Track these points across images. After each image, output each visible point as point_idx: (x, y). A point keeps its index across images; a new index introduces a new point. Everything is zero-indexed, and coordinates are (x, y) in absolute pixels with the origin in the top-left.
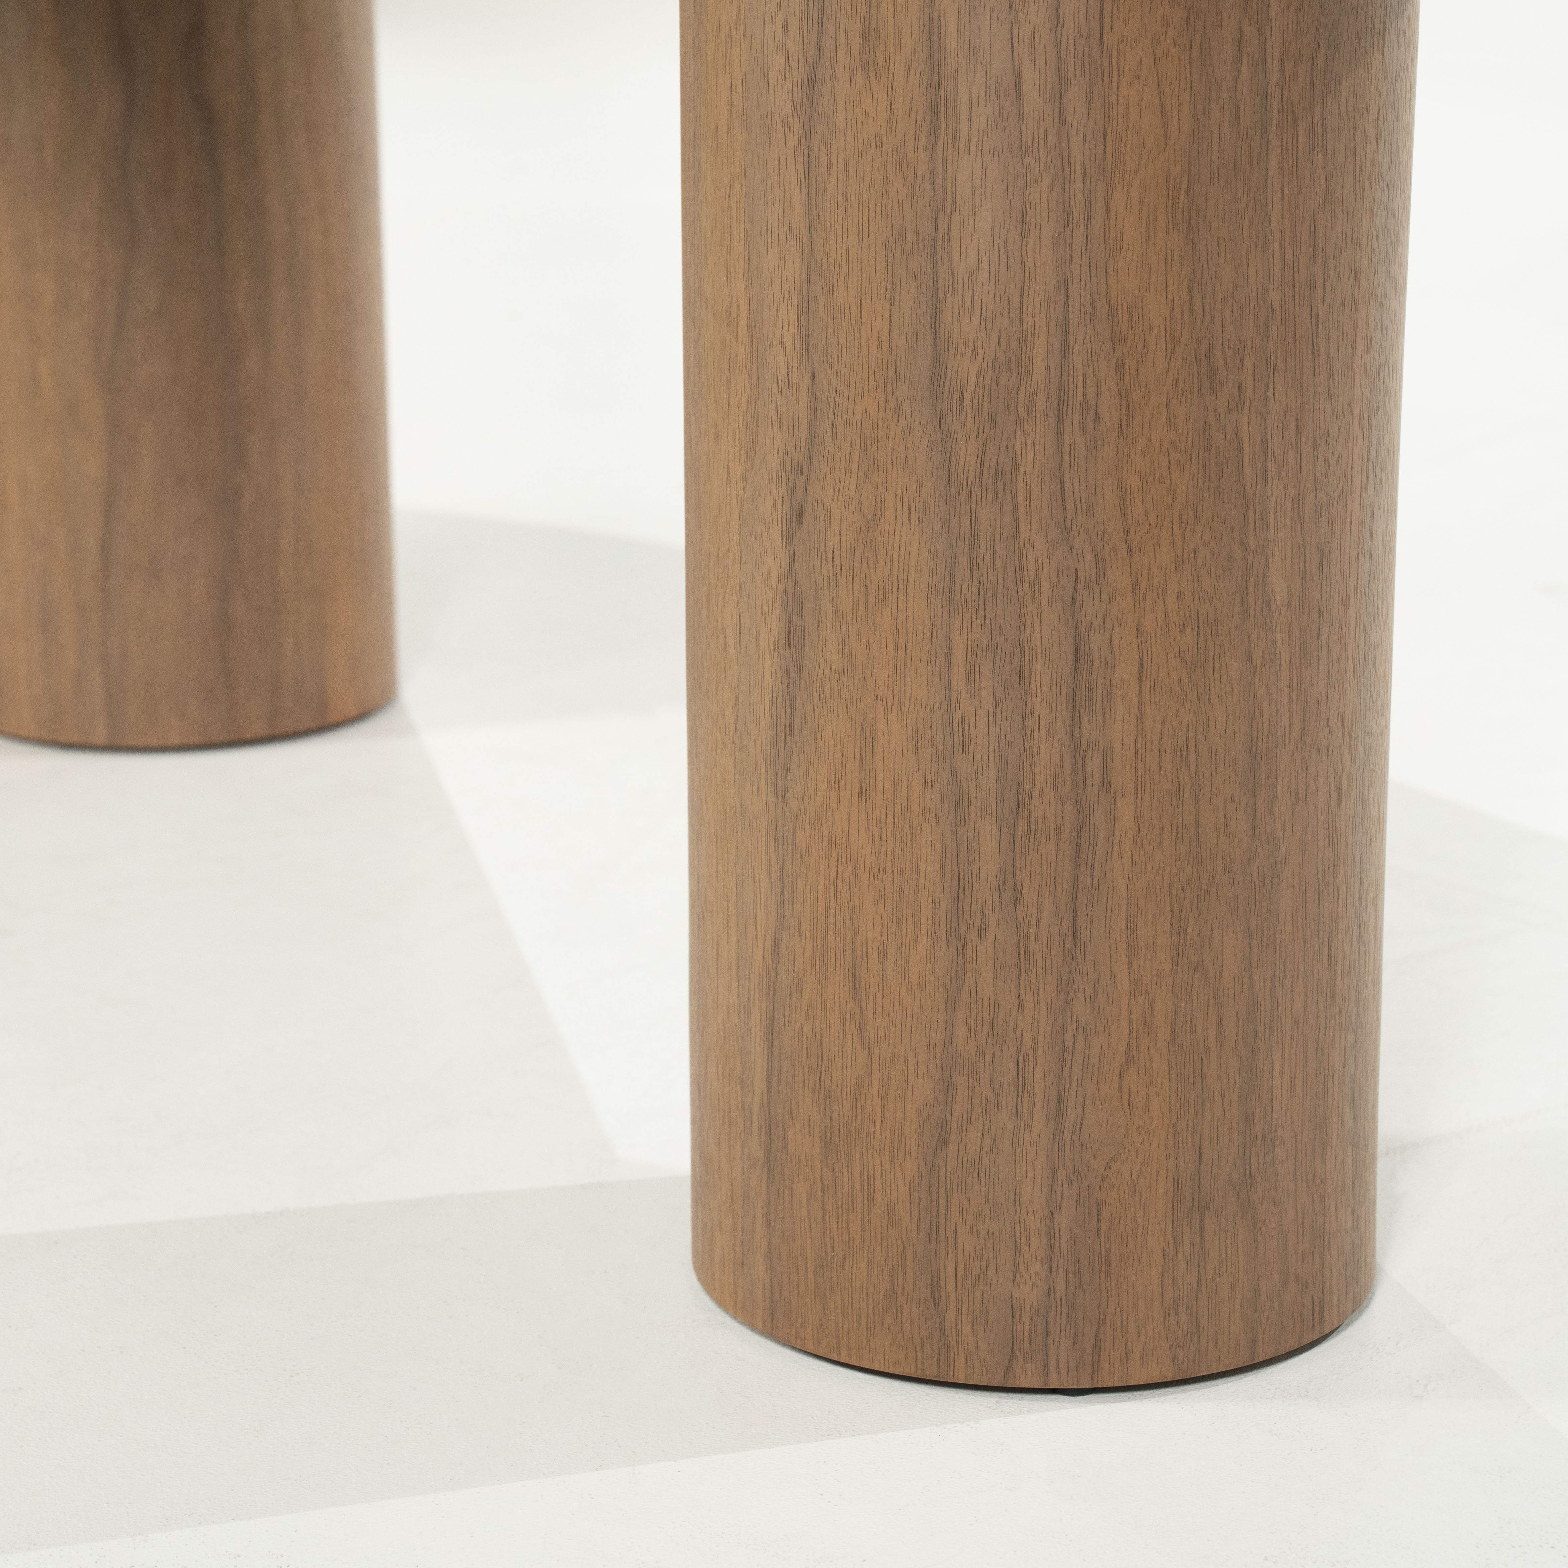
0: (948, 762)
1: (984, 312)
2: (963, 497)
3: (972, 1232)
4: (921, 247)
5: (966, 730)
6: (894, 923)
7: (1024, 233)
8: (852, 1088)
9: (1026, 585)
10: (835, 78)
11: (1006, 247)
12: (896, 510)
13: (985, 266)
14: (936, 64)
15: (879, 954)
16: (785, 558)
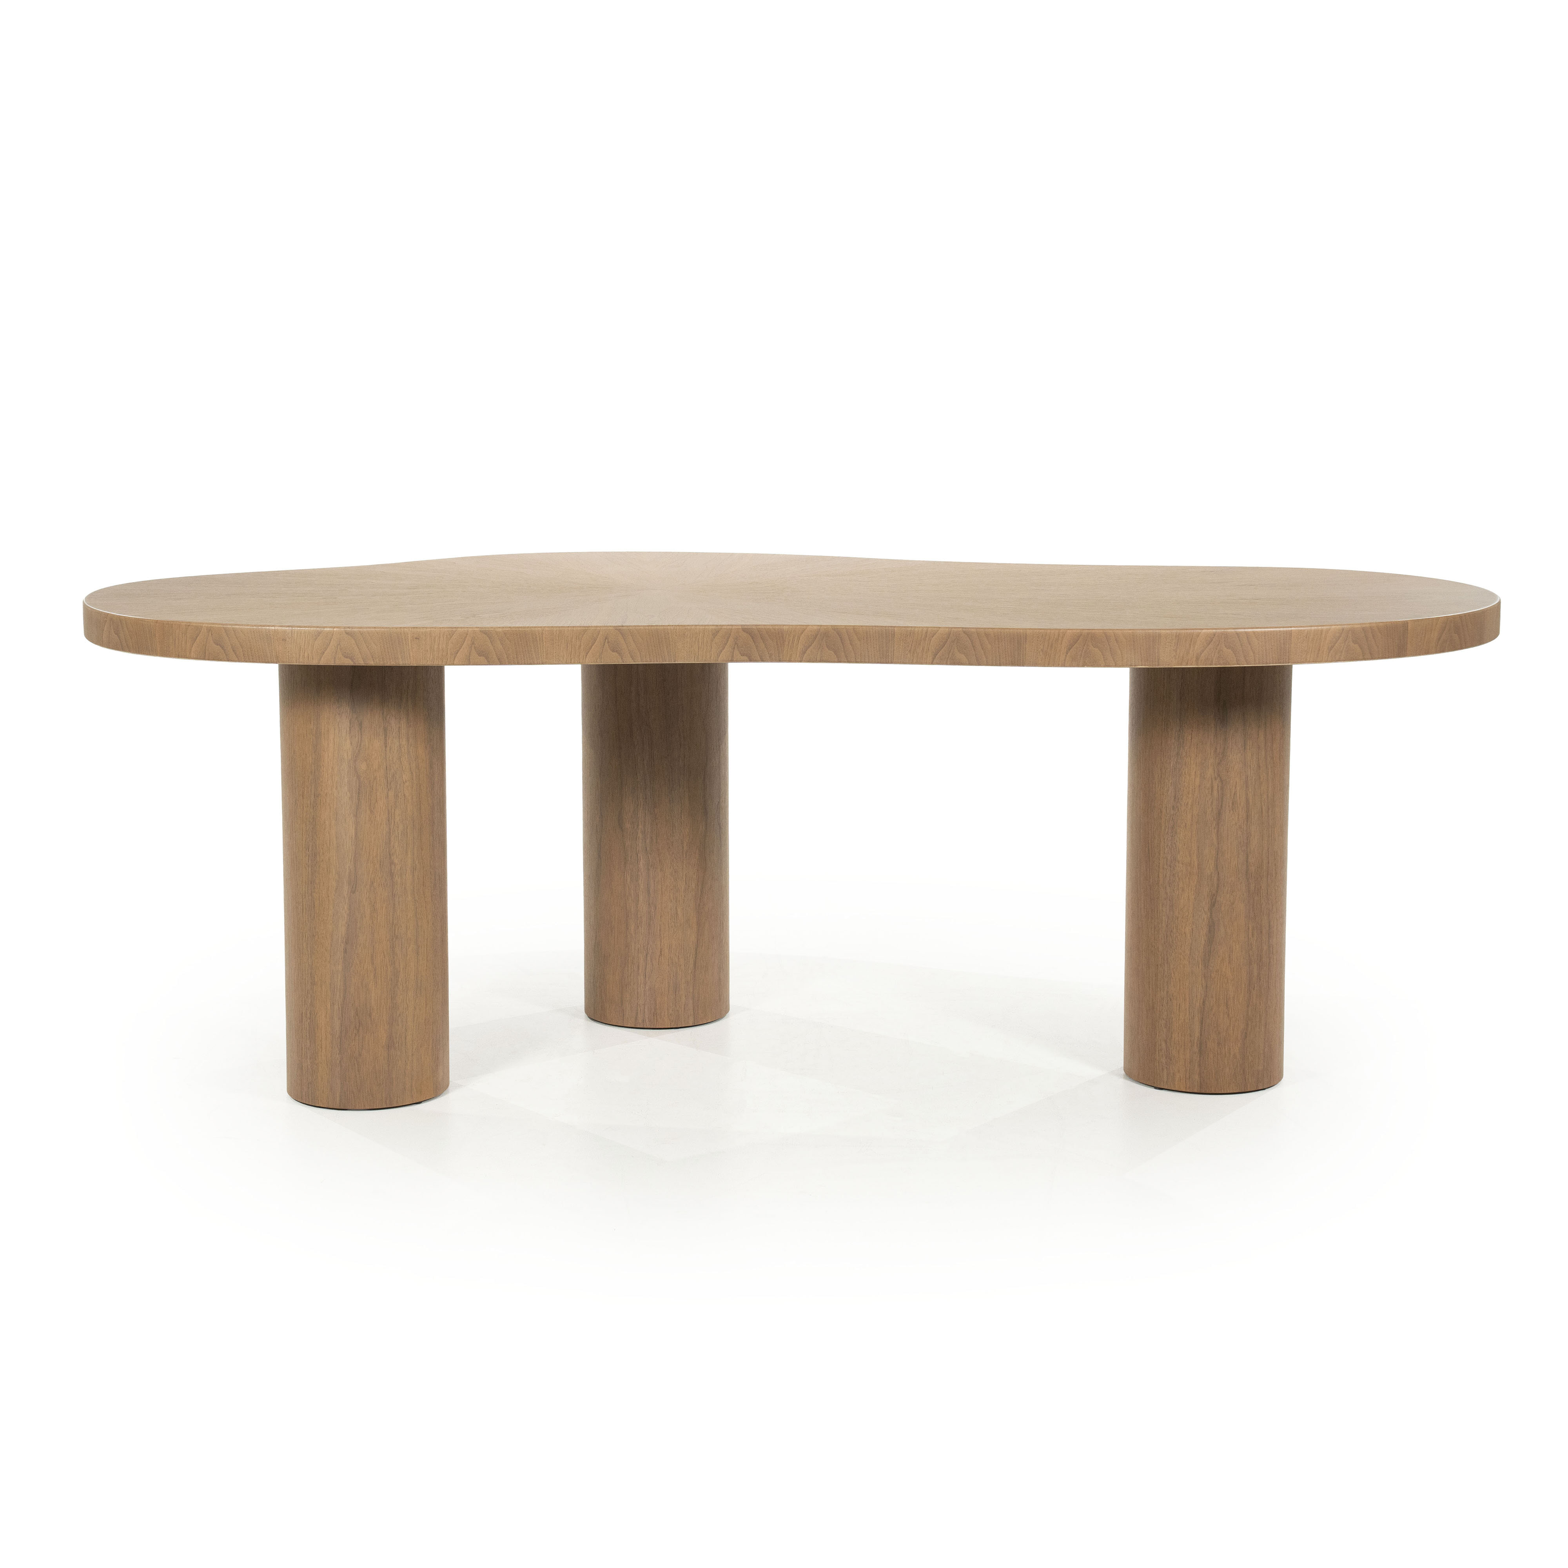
0: (1248, 953)
1: (1256, 857)
4: (1244, 845)
6: (1236, 990)
7: (1262, 839)
8: (1226, 1030)
9: (1262, 913)
10: (1225, 812)
11: (1259, 843)
12: (1238, 901)
13: (1256, 848)
14: (1248, 808)
15: (1233, 998)
16: (1209, 914)
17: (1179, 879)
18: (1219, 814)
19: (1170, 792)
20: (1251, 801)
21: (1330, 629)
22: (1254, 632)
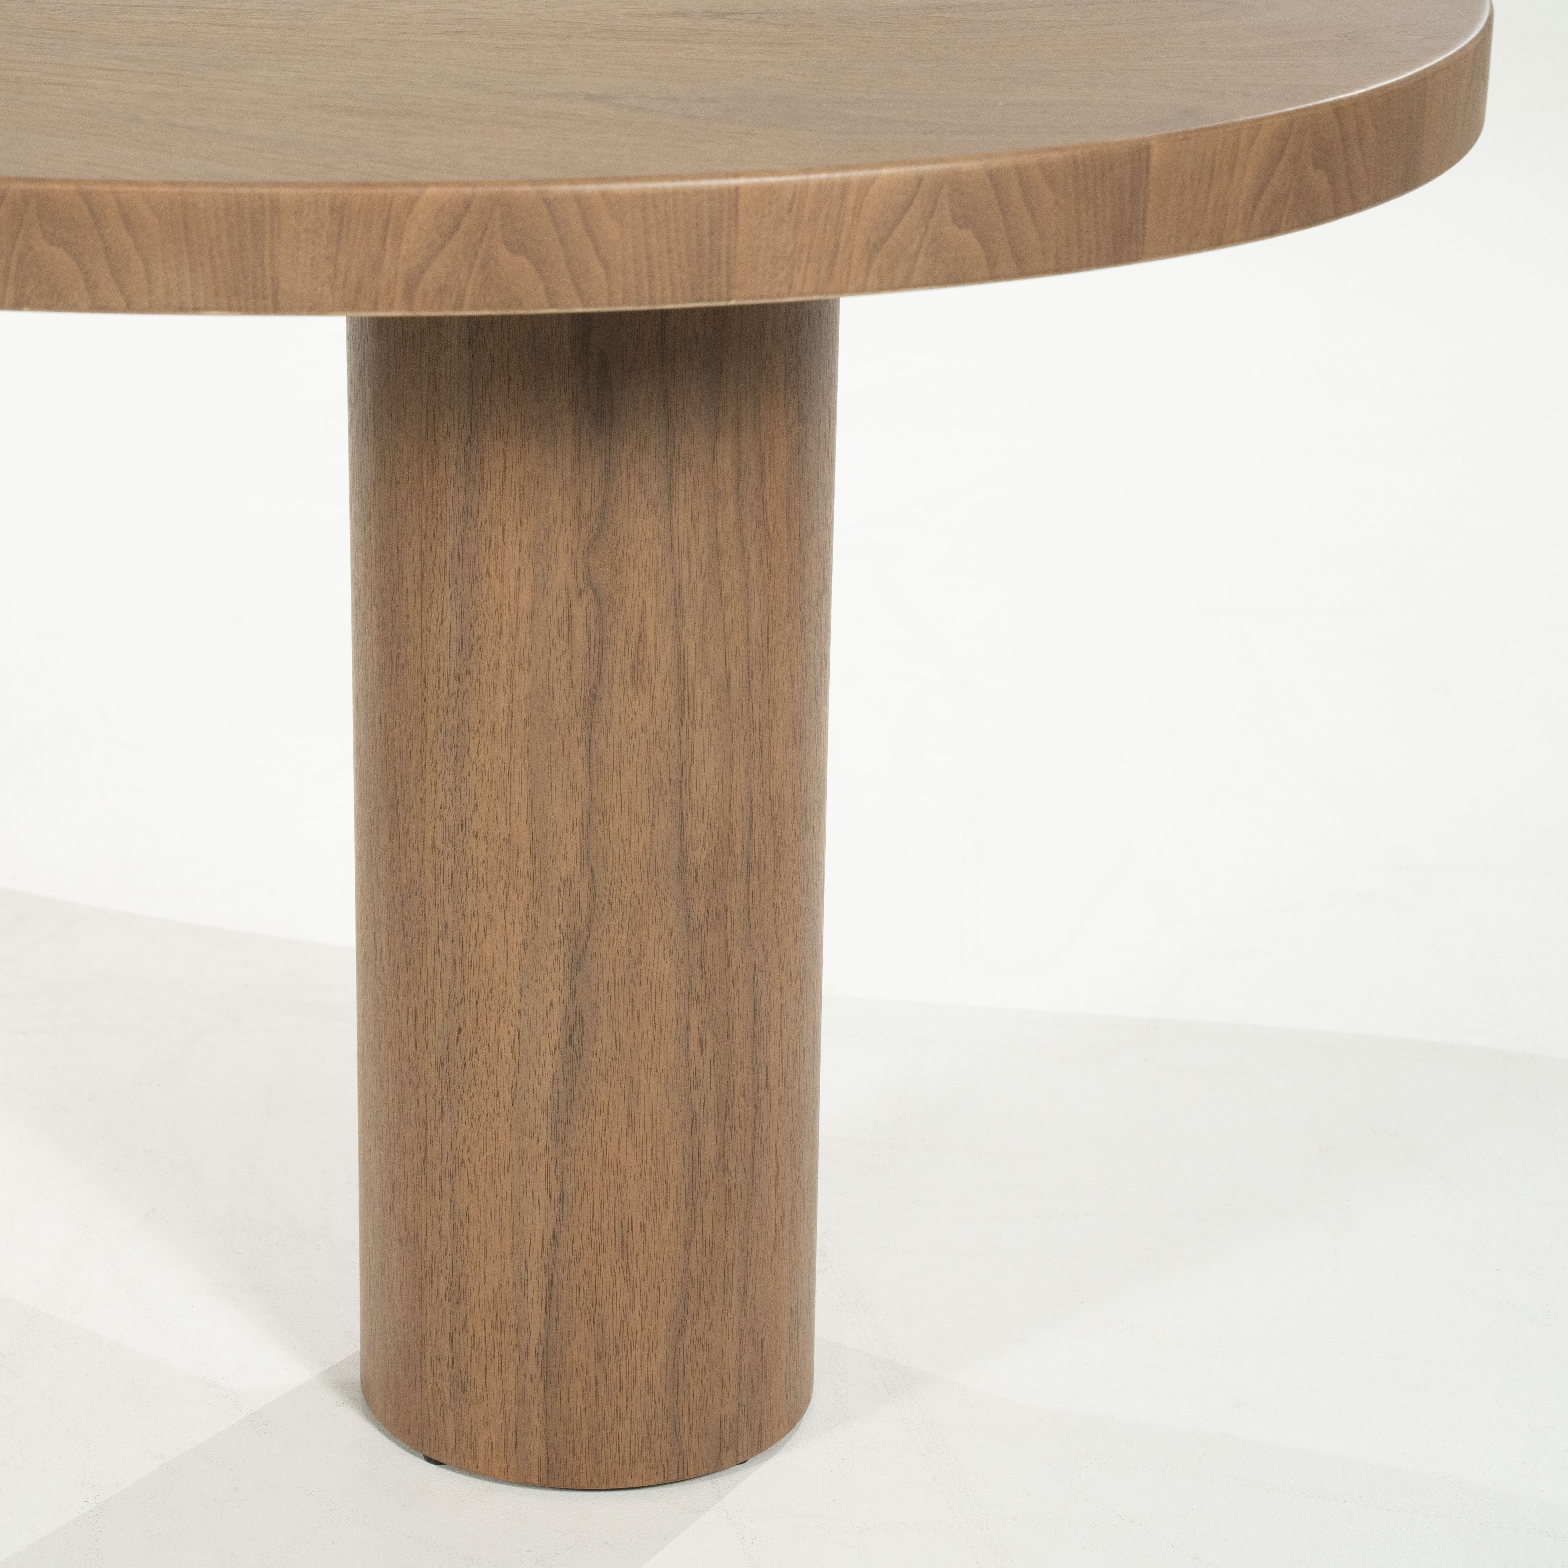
0: (687, 1097)
1: (710, 819)
2: (697, 935)
3: (699, 1383)
4: (672, 788)
5: (698, 1075)
6: (652, 1203)
7: (731, 768)
8: (620, 1315)
9: (731, 979)
10: (612, 693)
11: (722, 779)
12: (655, 950)
13: (710, 793)
14: (682, 678)
15: (641, 1226)
16: (566, 991)
17: (478, 884)
18: (593, 696)
19: (446, 625)
20: (692, 654)
21: (873, 179)
22: (606, 197)
